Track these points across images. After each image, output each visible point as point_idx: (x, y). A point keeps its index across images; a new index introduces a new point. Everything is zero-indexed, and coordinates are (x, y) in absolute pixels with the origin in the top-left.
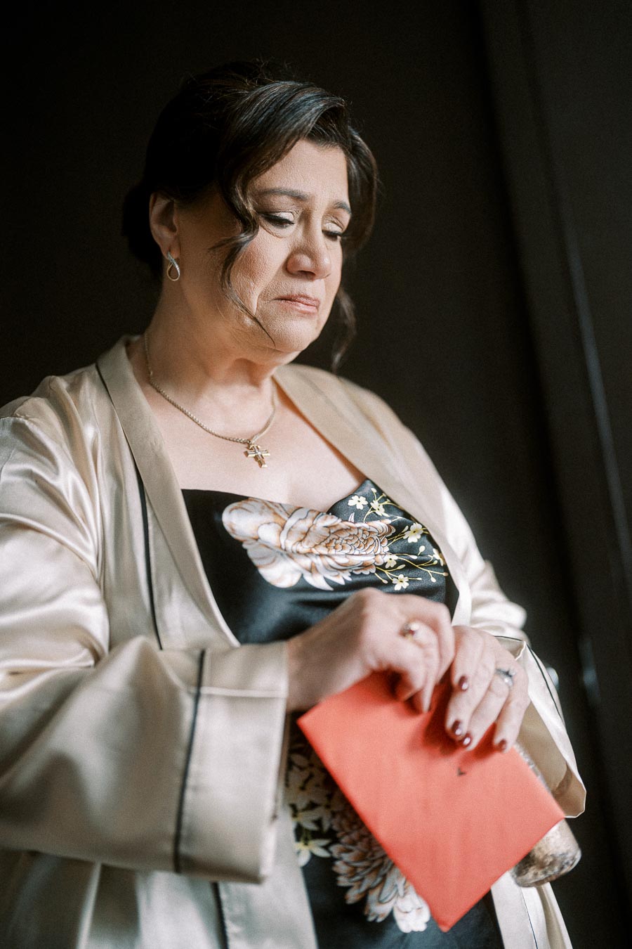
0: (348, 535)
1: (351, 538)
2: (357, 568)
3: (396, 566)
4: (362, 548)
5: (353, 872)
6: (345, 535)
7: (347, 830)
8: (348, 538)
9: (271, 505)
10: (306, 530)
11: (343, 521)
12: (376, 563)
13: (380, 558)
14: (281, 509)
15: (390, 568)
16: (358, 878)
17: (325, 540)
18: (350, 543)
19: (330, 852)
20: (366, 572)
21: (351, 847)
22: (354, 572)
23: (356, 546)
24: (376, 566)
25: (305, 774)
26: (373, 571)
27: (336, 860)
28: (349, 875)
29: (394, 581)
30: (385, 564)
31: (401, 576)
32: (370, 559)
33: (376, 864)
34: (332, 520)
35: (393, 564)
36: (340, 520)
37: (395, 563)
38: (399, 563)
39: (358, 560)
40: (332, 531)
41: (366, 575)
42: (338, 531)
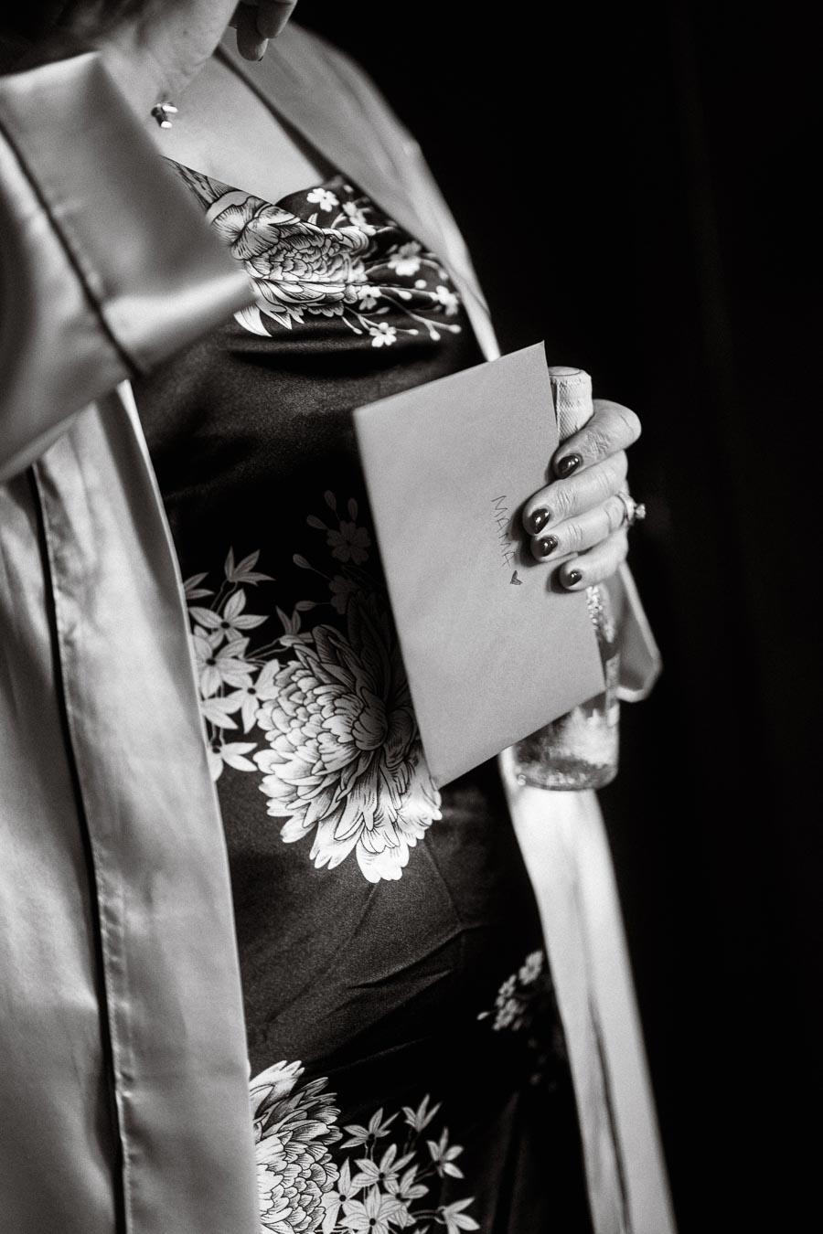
0: (308, 245)
1: (310, 252)
2: (316, 304)
3: (375, 308)
4: (323, 271)
5: (294, 794)
6: (303, 246)
7: (283, 728)
8: (306, 251)
9: (189, 176)
10: (241, 228)
11: (302, 221)
12: (345, 300)
13: (352, 290)
14: (205, 185)
15: (366, 311)
16: (299, 803)
17: (271, 248)
18: (306, 260)
19: (256, 764)
20: (329, 314)
21: (289, 756)
22: (310, 310)
23: (316, 266)
24: (345, 304)
25: (216, 640)
26: (340, 312)
27: (265, 775)
28: (287, 799)
29: (373, 332)
30: (360, 302)
31: (384, 325)
32: (336, 291)
33: (327, 782)
34: (282, 218)
35: (371, 304)
36: (298, 220)
37: (374, 303)
38: (381, 302)
39: (317, 291)
40: (283, 236)
41: (327, 319)
42: (294, 235)
